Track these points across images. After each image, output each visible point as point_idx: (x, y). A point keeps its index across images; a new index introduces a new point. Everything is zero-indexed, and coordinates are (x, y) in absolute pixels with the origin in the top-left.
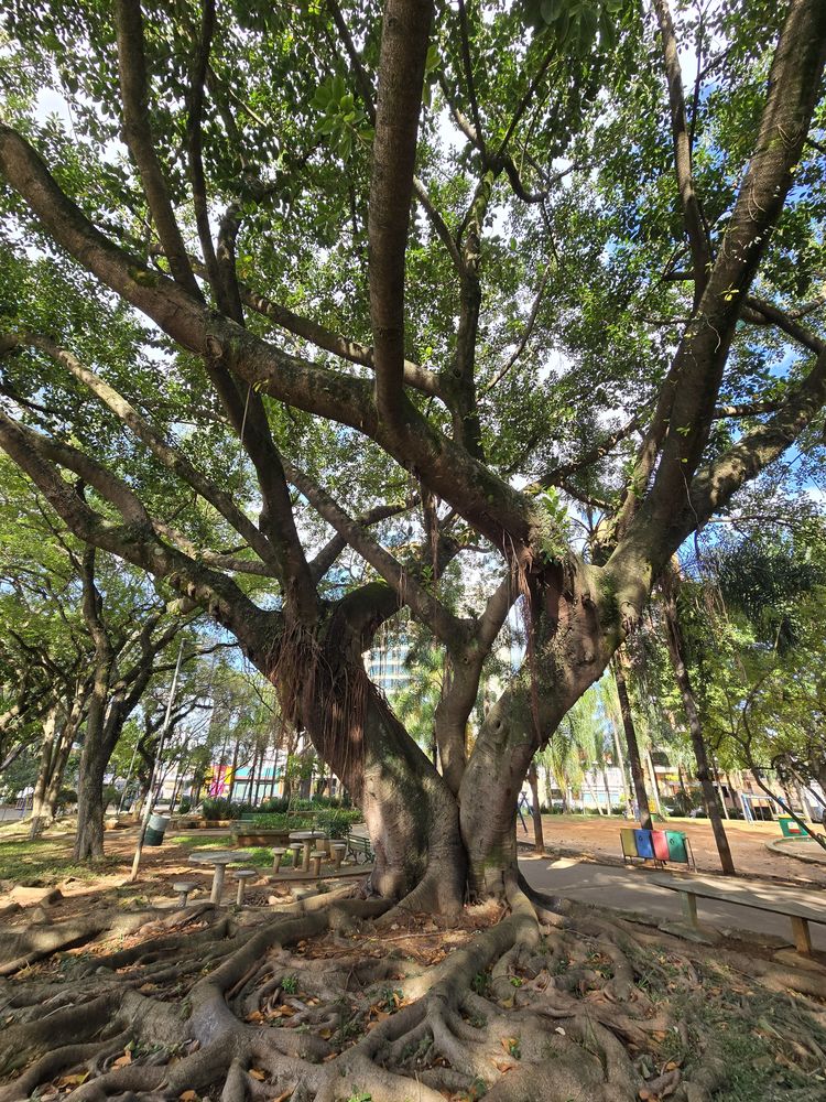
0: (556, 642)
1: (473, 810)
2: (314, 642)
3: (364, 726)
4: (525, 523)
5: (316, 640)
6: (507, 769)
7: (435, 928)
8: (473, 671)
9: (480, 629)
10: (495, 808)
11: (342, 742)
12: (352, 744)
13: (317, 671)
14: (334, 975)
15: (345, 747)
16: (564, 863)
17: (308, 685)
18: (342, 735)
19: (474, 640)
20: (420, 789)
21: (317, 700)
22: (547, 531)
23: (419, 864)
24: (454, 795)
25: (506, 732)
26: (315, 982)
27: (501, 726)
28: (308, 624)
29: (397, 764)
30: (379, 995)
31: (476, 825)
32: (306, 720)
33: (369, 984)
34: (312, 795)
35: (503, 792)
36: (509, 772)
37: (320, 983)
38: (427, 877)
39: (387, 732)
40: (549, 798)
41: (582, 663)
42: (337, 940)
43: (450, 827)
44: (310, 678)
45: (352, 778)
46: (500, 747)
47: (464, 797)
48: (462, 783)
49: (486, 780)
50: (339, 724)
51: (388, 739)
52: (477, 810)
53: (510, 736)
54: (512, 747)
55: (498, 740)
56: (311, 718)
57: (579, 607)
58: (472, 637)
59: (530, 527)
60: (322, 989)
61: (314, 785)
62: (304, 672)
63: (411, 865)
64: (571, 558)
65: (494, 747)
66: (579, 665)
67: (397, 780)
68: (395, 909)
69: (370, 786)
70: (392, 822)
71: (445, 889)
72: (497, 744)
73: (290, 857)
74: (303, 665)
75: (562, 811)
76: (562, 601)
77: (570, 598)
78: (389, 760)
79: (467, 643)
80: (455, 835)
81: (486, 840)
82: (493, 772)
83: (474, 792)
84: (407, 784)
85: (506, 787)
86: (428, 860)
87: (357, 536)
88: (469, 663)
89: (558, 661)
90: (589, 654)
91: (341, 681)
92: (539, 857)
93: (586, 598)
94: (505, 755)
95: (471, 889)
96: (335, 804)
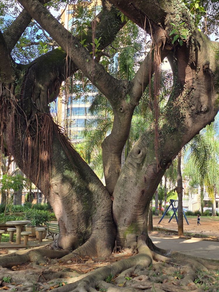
0: (182, 98)
1: (121, 202)
2: (12, 95)
3: (50, 152)
4: (162, 11)
5: (14, 94)
6: (143, 179)
7: (93, 262)
8: (126, 117)
9: (132, 88)
10: (134, 201)
11: (35, 162)
12: (42, 162)
13: (15, 116)
14: (31, 275)
15: (38, 165)
16: (193, 240)
17: (9, 126)
18: (35, 158)
19: (128, 96)
20: (87, 190)
21: (17, 135)
22: (178, 17)
23: (86, 233)
24: (110, 194)
25: (144, 157)
26: (21, 279)
27: (141, 153)
28: (7, 82)
29: (72, 175)
30: (55, 283)
31: (123, 210)
32: (10, 149)
33: (50, 280)
34: (23, 202)
35: (139, 192)
36: (144, 181)
37: (24, 279)
38: (90, 239)
39: (66, 156)
40: (202, 207)
41: (199, 113)
42: (34, 266)
43: (106, 212)
44: (11, 121)
45: (43, 184)
46: (139, 166)
47: (116, 195)
48: (116, 187)
49: (129, 185)
50: (33, 149)
51: (67, 160)
52: (123, 202)
53: (146, 159)
54: (147, 165)
55: (138, 161)
56: (13, 147)
57: (201, 73)
58: (126, 94)
59: (165, 14)
60: (25, 281)
61: (24, 198)
62: (6, 116)
63: (81, 233)
64: (197, 37)
65: (135, 165)
66: (196, 114)
67: (73, 184)
68: (70, 254)
69: (55, 189)
70: (69, 209)
71: (101, 244)
72: (138, 164)
73: (8, 237)
74: (5, 112)
75: (211, 215)
76: (188, 69)
77: (194, 67)
78: (67, 173)
79: (123, 98)
80: (108, 216)
81: (128, 219)
82: (134, 180)
83: (122, 192)
84: (79, 187)
85: (142, 189)
86: (92, 230)
87: (40, 13)
88: (123, 112)
89: (182, 111)
90: (205, 107)
91: (33, 123)
92: (177, 237)
93: (206, 67)
94: (142, 171)
95: (117, 245)
96: (42, 208)
